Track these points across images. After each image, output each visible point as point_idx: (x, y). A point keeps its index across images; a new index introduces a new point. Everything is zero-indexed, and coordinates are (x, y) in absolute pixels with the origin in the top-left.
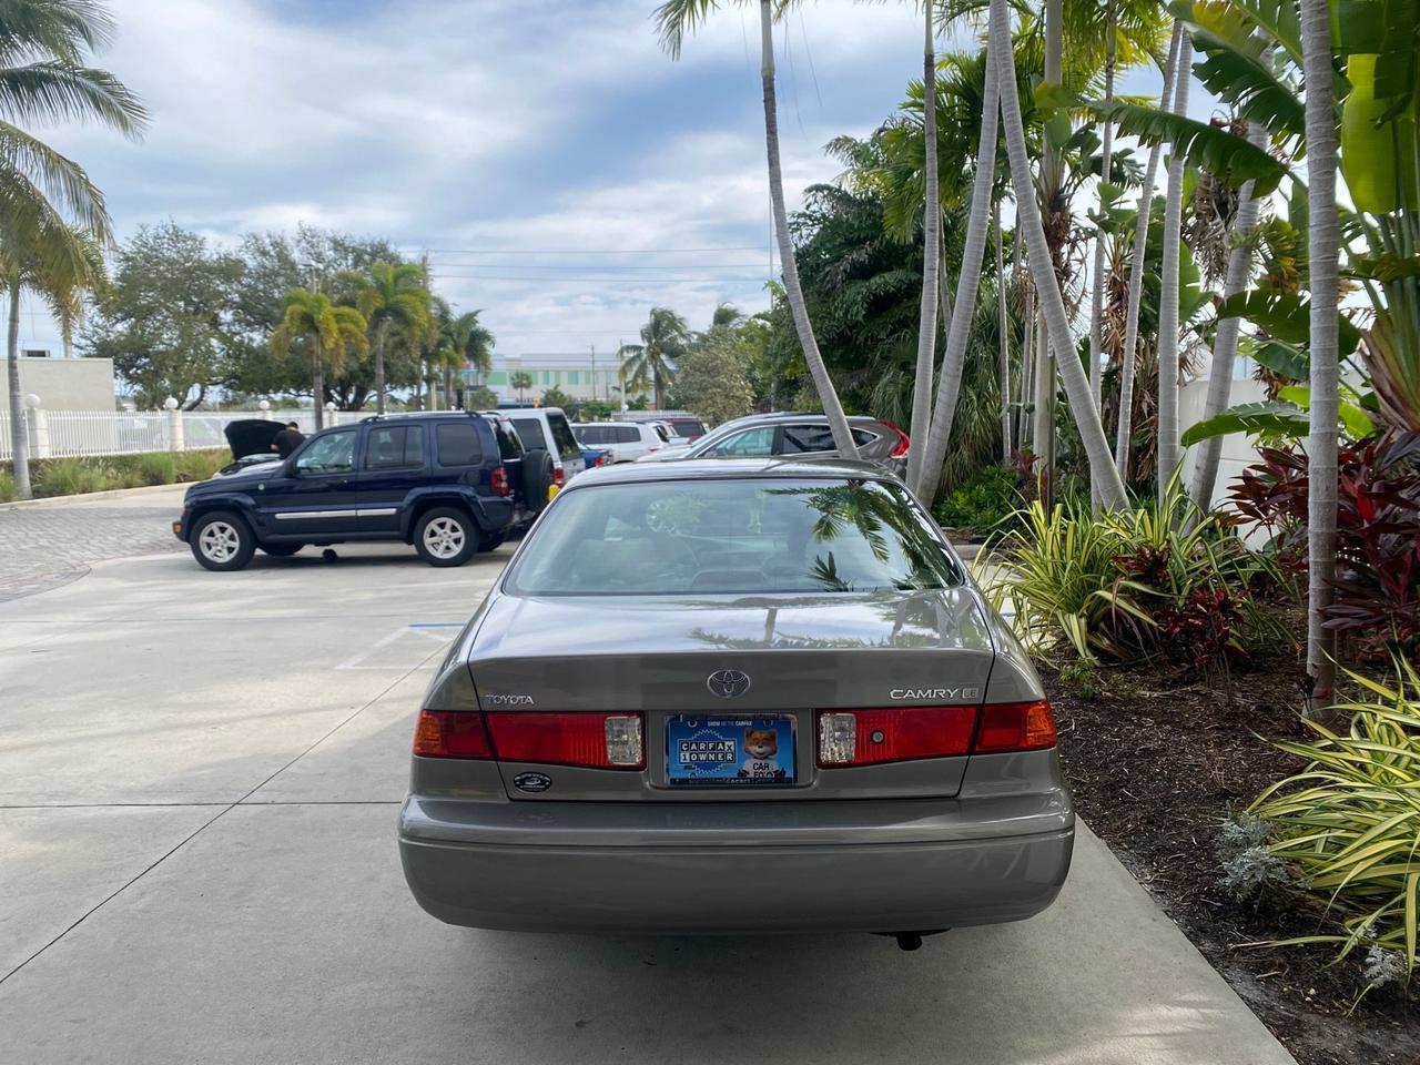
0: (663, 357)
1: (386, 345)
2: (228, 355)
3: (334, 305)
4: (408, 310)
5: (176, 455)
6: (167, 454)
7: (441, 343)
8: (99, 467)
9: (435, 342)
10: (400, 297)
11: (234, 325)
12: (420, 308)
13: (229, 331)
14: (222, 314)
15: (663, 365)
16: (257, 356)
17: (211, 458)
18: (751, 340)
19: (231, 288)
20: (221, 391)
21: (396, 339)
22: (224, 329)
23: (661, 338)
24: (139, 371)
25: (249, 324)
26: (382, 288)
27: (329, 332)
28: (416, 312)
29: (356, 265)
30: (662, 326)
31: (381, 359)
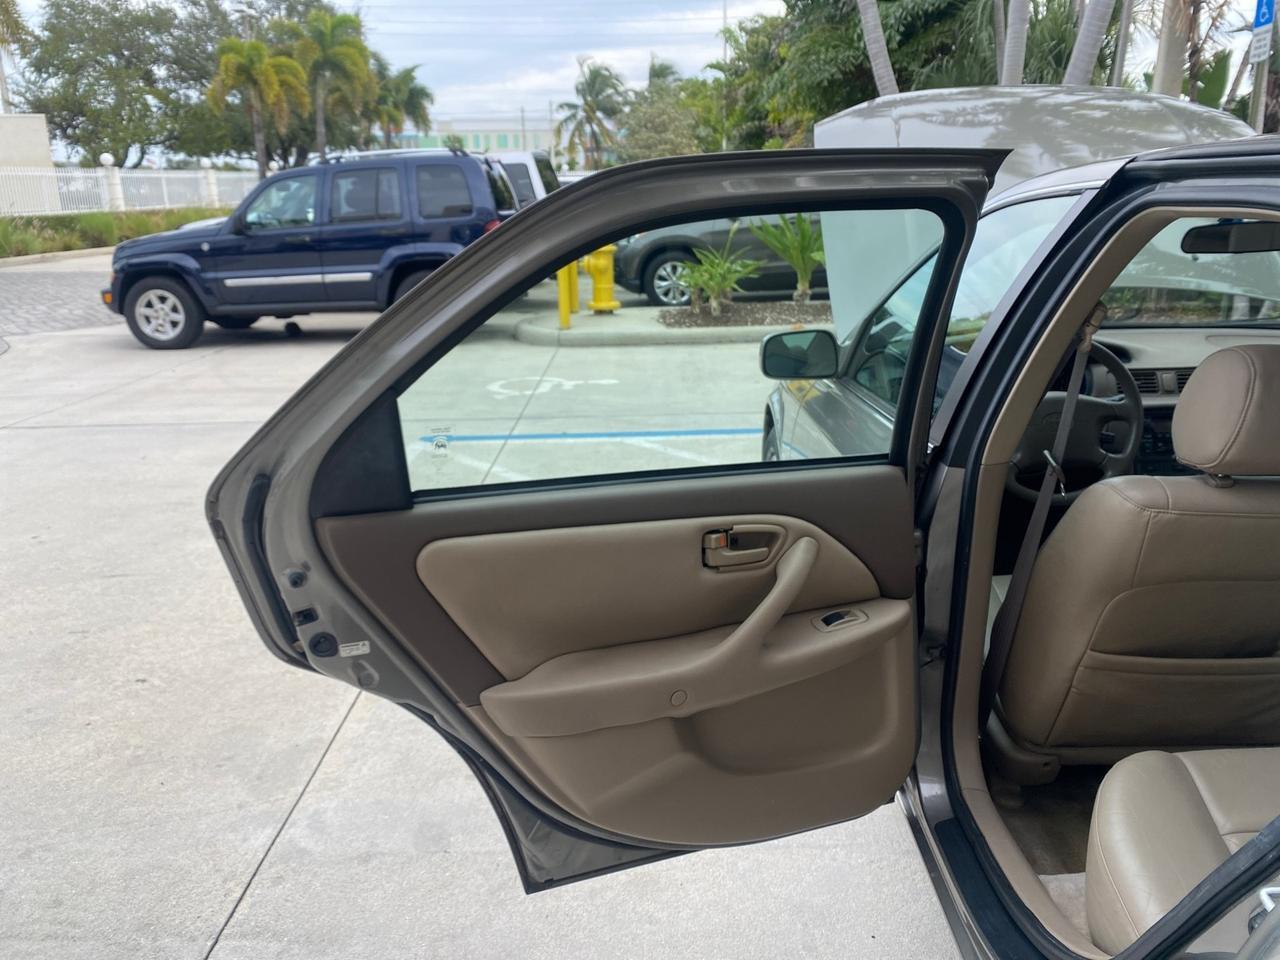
0: (599, 114)
1: (326, 103)
2: (166, 114)
3: (270, 57)
4: (348, 65)
5: (117, 216)
6: (107, 214)
7: (382, 100)
8: (34, 228)
9: (376, 98)
10: (338, 49)
11: (168, 81)
12: (360, 61)
13: (165, 88)
14: (155, 68)
15: (600, 124)
16: (196, 114)
17: (155, 219)
18: (693, 95)
19: (162, 39)
20: (163, 153)
21: (337, 95)
22: (160, 86)
23: (597, 96)
24: (77, 131)
25: (184, 80)
26: (319, 36)
27: (269, 83)
28: (355, 64)
29: (290, 14)
30: (597, 84)
31: (320, 117)
